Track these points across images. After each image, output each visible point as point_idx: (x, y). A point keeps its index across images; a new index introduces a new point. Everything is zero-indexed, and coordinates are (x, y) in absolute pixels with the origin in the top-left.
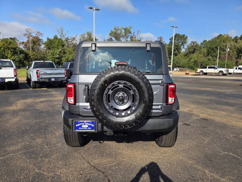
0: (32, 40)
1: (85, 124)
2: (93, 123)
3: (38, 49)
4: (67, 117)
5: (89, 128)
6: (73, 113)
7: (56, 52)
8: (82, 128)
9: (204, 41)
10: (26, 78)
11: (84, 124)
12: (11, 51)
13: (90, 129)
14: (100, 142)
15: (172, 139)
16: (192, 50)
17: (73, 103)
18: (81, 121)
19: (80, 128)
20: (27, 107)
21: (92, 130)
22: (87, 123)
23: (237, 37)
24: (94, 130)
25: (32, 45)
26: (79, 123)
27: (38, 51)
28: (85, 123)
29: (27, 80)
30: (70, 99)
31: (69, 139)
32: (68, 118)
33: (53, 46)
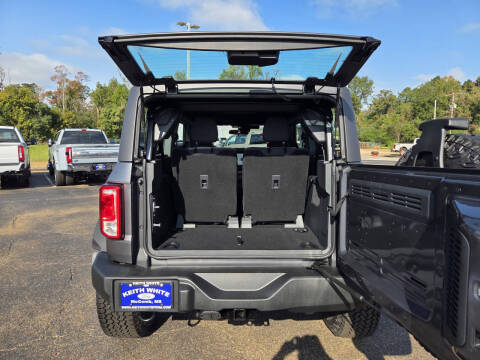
0: (69, 88)
1: (146, 291)
2: (166, 287)
3: (79, 106)
4: (99, 272)
5: (156, 301)
6: (117, 260)
7: (114, 111)
8: (139, 302)
9: (405, 90)
10: (47, 163)
11: (143, 290)
12: (25, 110)
13: (158, 304)
14: (189, 324)
15: (368, 322)
16: (382, 107)
17: (115, 235)
18: (137, 283)
19: (133, 301)
20: (37, 229)
21: (165, 307)
22: (150, 287)
23: (469, 81)
24: (169, 307)
25: (68, 97)
26: (131, 288)
27: (79, 110)
28: (145, 288)
29: (49, 169)
30: (109, 224)
31: (110, 322)
32: (102, 275)
33: (109, 99)
